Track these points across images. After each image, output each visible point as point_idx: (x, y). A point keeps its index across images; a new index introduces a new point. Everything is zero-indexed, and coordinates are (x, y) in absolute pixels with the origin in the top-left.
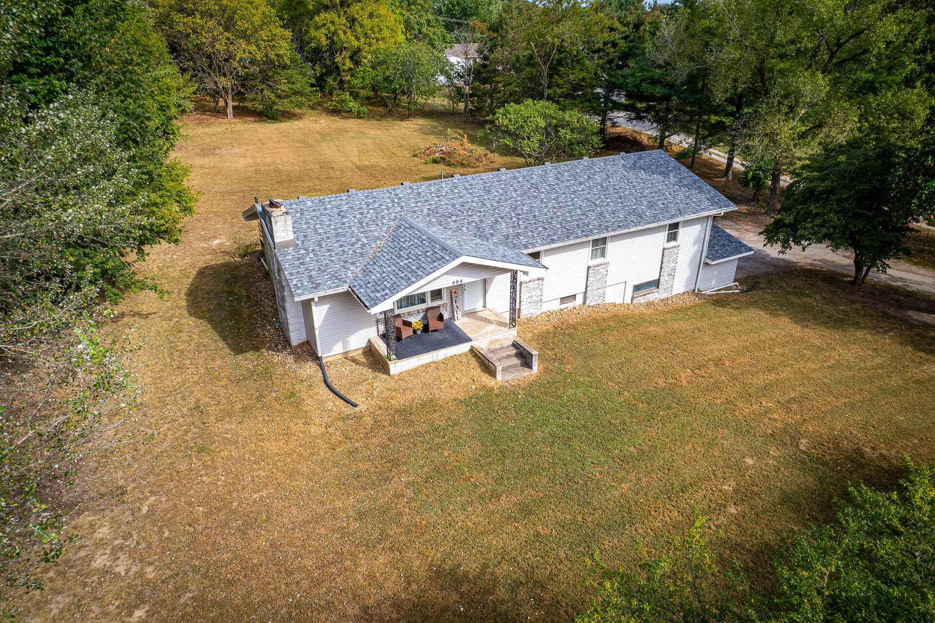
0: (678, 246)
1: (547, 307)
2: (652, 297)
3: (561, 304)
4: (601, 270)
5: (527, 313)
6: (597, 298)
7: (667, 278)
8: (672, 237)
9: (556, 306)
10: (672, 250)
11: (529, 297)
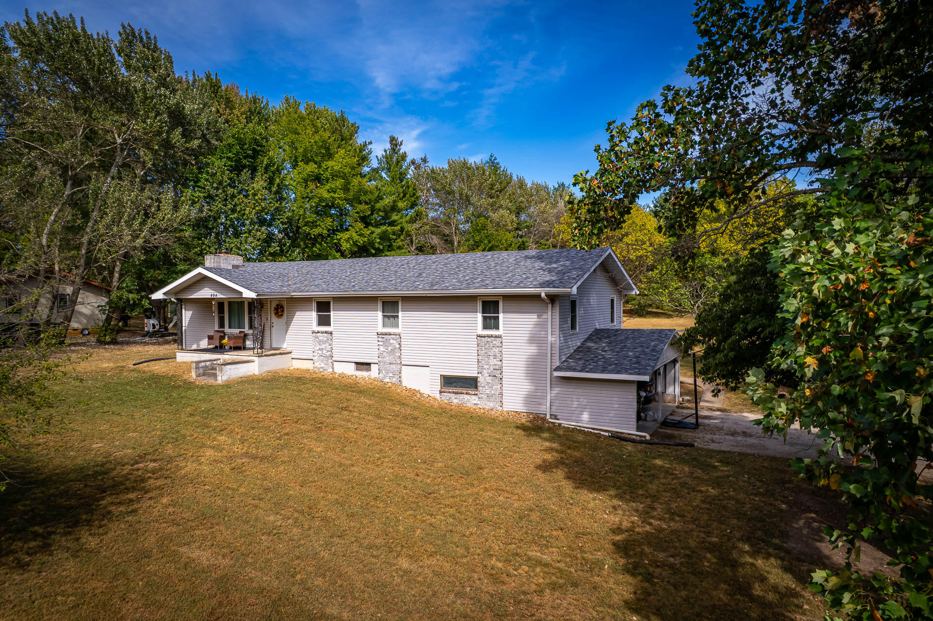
0: (499, 337)
1: (340, 368)
2: (468, 401)
3: (357, 369)
4: (392, 341)
5: (319, 366)
6: (391, 375)
7: (489, 379)
8: (491, 322)
9: (349, 370)
10: (489, 340)
11: (320, 349)
